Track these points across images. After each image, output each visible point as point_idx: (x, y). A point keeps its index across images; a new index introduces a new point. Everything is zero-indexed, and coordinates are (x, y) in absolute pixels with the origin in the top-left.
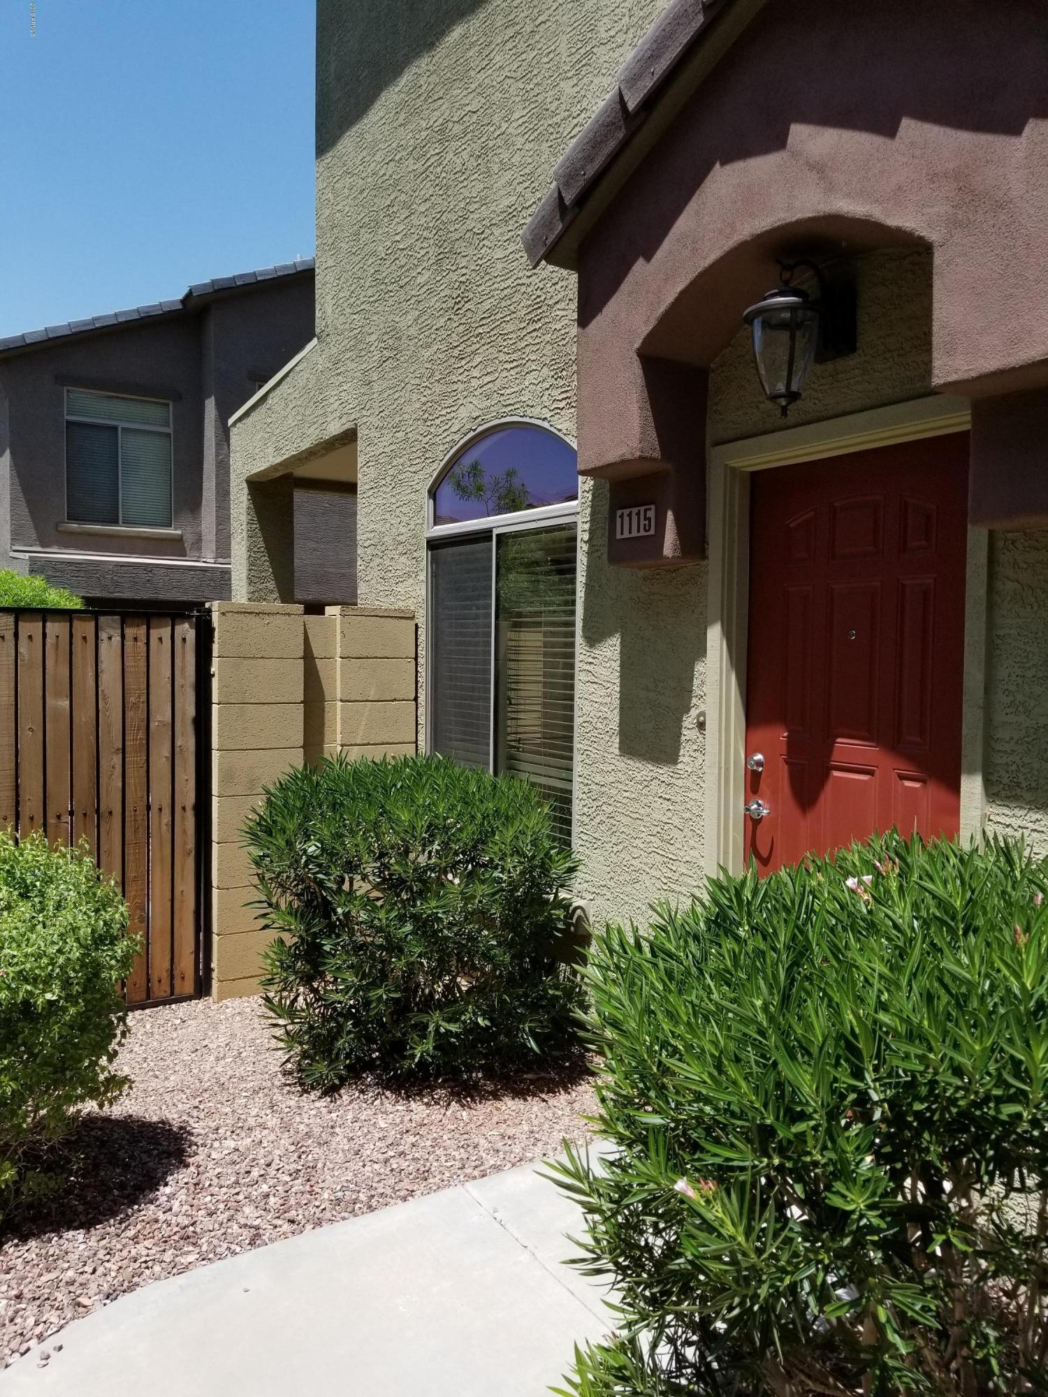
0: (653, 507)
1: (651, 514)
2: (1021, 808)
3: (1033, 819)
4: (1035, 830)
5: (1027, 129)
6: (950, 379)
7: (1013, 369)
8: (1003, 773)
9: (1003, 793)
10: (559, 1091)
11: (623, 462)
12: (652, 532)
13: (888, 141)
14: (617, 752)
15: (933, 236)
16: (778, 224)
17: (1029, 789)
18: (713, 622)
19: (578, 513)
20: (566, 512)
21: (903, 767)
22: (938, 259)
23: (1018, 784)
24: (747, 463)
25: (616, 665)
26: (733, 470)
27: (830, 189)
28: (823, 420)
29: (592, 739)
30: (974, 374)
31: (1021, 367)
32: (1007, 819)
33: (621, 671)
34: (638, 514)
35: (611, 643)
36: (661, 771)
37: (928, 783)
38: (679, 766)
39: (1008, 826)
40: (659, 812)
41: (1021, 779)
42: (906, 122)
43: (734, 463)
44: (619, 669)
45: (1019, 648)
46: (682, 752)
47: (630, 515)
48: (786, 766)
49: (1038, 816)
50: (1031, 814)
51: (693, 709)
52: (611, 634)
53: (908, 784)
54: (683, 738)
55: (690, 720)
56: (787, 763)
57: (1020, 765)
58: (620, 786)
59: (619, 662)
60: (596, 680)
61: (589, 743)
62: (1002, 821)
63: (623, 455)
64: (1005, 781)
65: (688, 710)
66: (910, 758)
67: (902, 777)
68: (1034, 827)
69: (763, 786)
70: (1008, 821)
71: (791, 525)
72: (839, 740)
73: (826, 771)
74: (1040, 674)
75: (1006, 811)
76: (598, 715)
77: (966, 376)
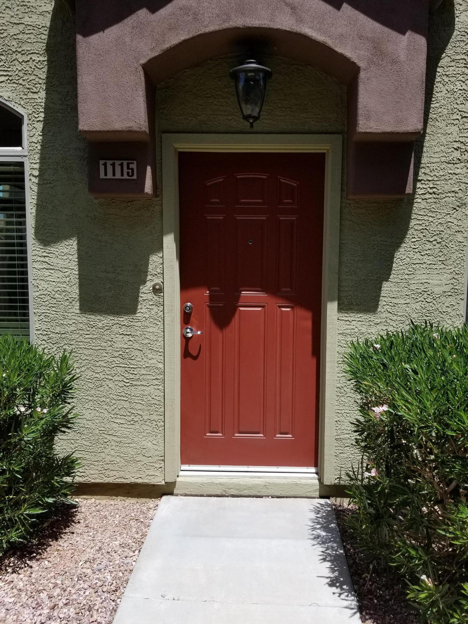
0: (135, 162)
1: (134, 166)
2: (353, 313)
3: (358, 317)
4: (360, 321)
5: (408, 34)
6: (367, 131)
7: (398, 133)
8: (345, 300)
9: (345, 308)
10: (71, 525)
11: (130, 131)
12: (135, 177)
13: (336, 11)
14: (78, 311)
15: (361, 64)
16: (264, 26)
17: (357, 305)
18: (168, 233)
19: (26, 156)
20: (12, 154)
21: (281, 302)
22: (362, 75)
23: (352, 304)
24: (180, 146)
25: (75, 258)
26: (176, 149)
27: (300, 20)
28: (242, 133)
29: (50, 305)
30: (379, 131)
31: (402, 133)
32: (346, 318)
33: (79, 261)
34: (122, 165)
35: (67, 244)
36: (122, 319)
37: (295, 308)
38: (138, 315)
39: (347, 321)
40: (121, 343)
41: (353, 301)
42: (345, 5)
43: (177, 145)
44: (77, 260)
45: (352, 248)
46: (139, 307)
47: (113, 165)
48: (208, 308)
49: (361, 315)
50: (358, 315)
51: (148, 283)
52: (67, 237)
53: (283, 309)
54: (140, 299)
55: (146, 288)
56: (208, 306)
57: (353, 296)
58: (81, 332)
59: (76, 256)
60: (52, 267)
61: (48, 308)
62: (344, 319)
63: (131, 127)
64: (345, 303)
65: (144, 282)
66: (285, 298)
67: (280, 307)
68: (359, 320)
69: (192, 319)
70: (347, 319)
71: (208, 184)
72: (243, 292)
73: (234, 309)
74: (361, 259)
75: (346, 315)
76: (56, 289)
77: (375, 131)
